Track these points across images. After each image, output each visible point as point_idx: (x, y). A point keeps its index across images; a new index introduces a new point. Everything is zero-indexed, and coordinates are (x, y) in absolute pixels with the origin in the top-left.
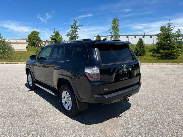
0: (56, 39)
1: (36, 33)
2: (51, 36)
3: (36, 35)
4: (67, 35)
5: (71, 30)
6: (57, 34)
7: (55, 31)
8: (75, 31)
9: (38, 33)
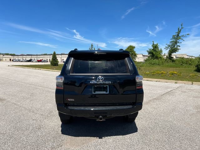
0: (153, 53)
1: (131, 48)
2: (149, 50)
3: (131, 49)
4: (166, 48)
5: (171, 42)
6: (156, 47)
7: (153, 44)
8: (176, 43)
9: (134, 47)
